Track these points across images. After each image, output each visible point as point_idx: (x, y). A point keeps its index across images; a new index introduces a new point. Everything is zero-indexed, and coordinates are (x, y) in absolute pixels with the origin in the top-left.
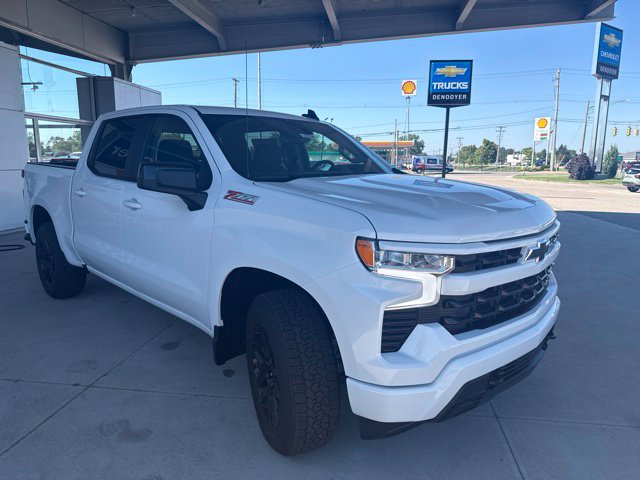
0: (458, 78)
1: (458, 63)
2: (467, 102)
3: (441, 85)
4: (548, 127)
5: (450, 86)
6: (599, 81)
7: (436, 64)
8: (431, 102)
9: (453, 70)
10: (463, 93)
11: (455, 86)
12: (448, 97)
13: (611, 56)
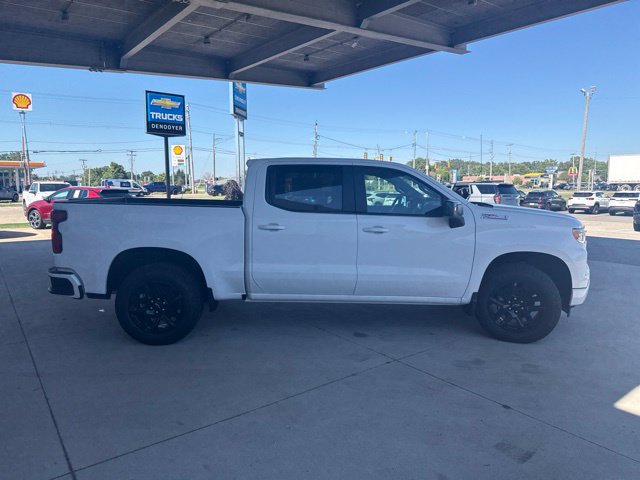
0: (173, 111)
1: (173, 97)
2: (183, 133)
3: (158, 116)
4: (183, 154)
5: (167, 117)
6: (236, 120)
7: (151, 95)
8: (150, 130)
9: (169, 103)
10: (179, 125)
11: (171, 117)
12: (165, 127)
13: (241, 100)
